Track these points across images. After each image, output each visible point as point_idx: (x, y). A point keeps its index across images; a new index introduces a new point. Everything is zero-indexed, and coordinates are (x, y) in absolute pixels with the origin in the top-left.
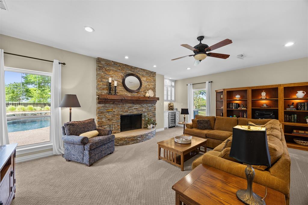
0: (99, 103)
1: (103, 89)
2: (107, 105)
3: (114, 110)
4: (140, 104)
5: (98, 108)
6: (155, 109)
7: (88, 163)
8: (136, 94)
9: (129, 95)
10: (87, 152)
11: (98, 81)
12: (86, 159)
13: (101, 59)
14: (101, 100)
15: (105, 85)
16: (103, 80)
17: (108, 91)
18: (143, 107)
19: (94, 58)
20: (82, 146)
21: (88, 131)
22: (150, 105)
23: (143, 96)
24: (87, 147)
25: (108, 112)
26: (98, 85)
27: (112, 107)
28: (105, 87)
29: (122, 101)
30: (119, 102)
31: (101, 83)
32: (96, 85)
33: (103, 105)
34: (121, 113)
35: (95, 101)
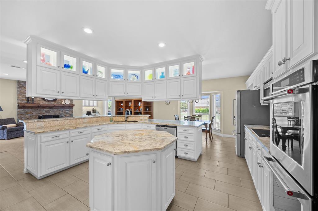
0: (19, 108)
1: (23, 100)
2: (26, 110)
3: (32, 113)
4: (57, 109)
5: (18, 112)
6: (72, 112)
7: (6, 138)
8: (53, 102)
9: (47, 103)
10: (6, 133)
11: (18, 95)
12: (5, 137)
13: (21, 81)
14: (20, 107)
15: (24, 97)
16: (22, 94)
17: (27, 101)
18: (60, 111)
19: (15, 81)
20: (3, 130)
21: (8, 124)
22: (67, 109)
23: (60, 104)
24: (6, 130)
25: (28, 114)
26: (18, 97)
27: (31, 111)
28: (25, 98)
29: (39, 107)
30: (36, 108)
31: (21, 96)
32: (16, 97)
33: (23, 110)
34: (39, 115)
35: (16, 107)
